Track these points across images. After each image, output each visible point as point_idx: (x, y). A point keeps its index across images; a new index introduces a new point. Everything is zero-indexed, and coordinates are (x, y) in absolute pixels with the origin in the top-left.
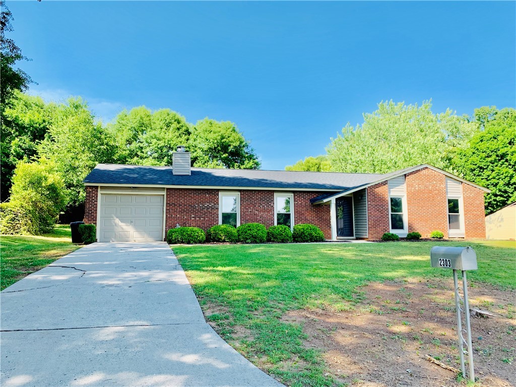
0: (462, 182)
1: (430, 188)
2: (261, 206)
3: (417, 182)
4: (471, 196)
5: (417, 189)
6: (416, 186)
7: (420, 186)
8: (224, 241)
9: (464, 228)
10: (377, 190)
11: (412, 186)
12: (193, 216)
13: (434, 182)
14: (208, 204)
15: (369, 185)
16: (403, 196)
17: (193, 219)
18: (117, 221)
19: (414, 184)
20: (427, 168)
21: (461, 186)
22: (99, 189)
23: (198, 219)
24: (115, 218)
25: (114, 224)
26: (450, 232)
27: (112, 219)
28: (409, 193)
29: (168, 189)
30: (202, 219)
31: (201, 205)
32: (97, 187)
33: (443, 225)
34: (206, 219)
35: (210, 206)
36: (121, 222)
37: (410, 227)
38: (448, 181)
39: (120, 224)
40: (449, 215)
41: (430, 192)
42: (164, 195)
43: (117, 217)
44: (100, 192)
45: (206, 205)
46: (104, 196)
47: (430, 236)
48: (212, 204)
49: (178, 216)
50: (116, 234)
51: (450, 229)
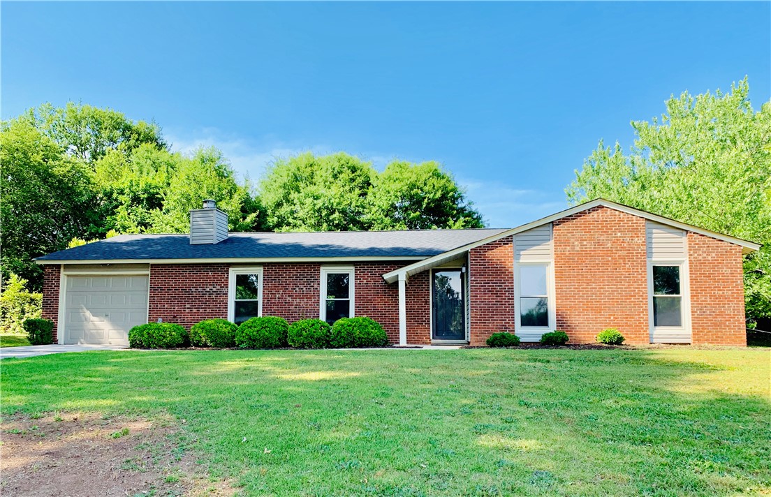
0: (687, 231)
1: (609, 245)
2: (297, 289)
3: (578, 235)
4: (710, 258)
5: (577, 248)
6: (576, 243)
7: (585, 243)
8: (205, 345)
9: (691, 325)
10: (490, 254)
11: (567, 243)
12: (188, 306)
13: (619, 234)
14: (211, 287)
15: (474, 246)
16: (547, 264)
17: (187, 310)
18: (88, 314)
19: (572, 240)
20: (601, 207)
21: (685, 239)
22: (62, 269)
23: (195, 310)
24: (85, 310)
25: (83, 318)
26: (655, 333)
27: (81, 311)
28: (558, 258)
29: (153, 266)
30: (201, 310)
31: (200, 290)
32: (58, 266)
33: (636, 317)
34: (208, 311)
35: (214, 290)
36: (93, 316)
37: (561, 321)
38: (654, 231)
39: (92, 318)
40: (654, 298)
41: (610, 252)
42: (148, 275)
43: (88, 309)
44: (63, 273)
45: (208, 290)
46: (72, 279)
47: (596, 339)
48: (218, 287)
49: (166, 306)
50: (87, 331)
51: (655, 325)
